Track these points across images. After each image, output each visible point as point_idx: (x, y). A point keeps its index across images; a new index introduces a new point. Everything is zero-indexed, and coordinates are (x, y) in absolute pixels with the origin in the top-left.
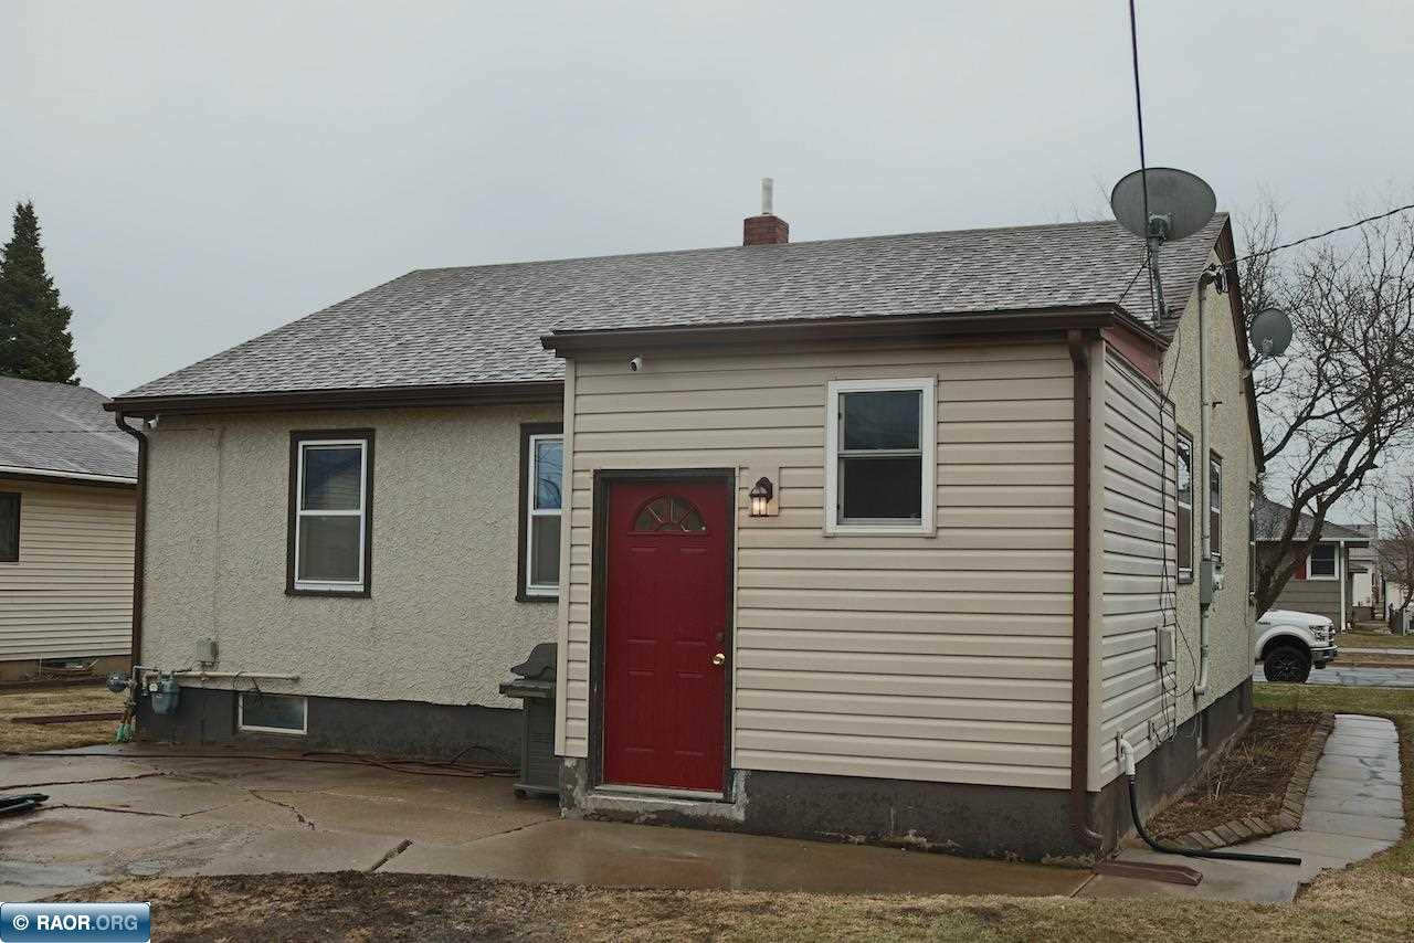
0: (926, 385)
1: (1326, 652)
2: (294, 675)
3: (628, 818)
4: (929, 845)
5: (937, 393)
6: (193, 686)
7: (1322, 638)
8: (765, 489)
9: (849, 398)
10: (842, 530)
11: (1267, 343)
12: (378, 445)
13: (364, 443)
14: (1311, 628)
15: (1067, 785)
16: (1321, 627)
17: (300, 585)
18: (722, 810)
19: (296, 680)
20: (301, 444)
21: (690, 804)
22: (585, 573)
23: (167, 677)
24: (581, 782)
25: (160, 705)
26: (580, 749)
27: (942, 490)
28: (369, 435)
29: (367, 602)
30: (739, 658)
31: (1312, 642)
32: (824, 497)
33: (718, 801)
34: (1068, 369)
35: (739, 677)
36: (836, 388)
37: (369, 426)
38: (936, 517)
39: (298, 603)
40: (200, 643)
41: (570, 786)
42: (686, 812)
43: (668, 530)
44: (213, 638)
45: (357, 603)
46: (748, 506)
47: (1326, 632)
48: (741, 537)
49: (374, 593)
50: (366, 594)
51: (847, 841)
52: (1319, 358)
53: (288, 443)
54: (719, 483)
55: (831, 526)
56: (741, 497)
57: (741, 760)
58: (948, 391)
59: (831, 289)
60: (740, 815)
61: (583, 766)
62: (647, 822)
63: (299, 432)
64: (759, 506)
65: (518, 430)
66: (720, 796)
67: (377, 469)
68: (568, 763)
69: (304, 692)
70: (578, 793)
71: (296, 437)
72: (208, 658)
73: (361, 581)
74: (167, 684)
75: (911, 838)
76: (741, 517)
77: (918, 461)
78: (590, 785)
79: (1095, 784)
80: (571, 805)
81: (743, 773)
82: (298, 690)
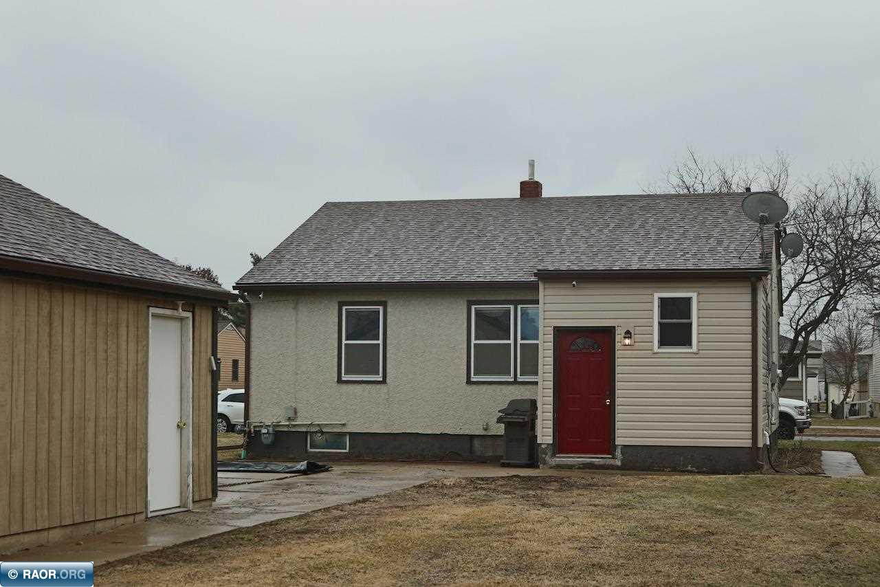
0: (693, 295)
1: (805, 423)
2: (344, 422)
3: (570, 467)
4: (696, 471)
5: (698, 299)
6: (282, 430)
7: (802, 414)
8: (628, 334)
9: (662, 300)
10: (660, 351)
11: (790, 251)
12: (389, 309)
13: (381, 309)
14: (796, 407)
15: (750, 445)
16: (801, 407)
17: (344, 377)
18: (612, 462)
19: (344, 425)
20: (344, 308)
21: (598, 460)
22: (550, 368)
23: (269, 426)
24: (549, 454)
25: (267, 440)
26: (550, 440)
27: (701, 335)
28: (384, 304)
29: (383, 386)
30: (618, 401)
31: (797, 417)
32: (653, 338)
33: (609, 458)
34: (749, 290)
35: (618, 409)
36: (657, 295)
37: (384, 299)
38: (698, 346)
39: (344, 387)
40: (287, 409)
41: (544, 456)
42: (596, 463)
43: (585, 351)
44: (294, 405)
45: (378, 386)
46: (621, 341)
47: (804, 410)
48: (618, 353)
49: (388, 381)
50: (384, 381)
51: (663, 471)
52: (808, 248)
53: (337, 307)
54: (609, 332)
55: (656, 349)
56: (618, 338)
57: (619, 441)
58: (702, 298)
59: (593, 231)
60: (619, 463)
61: (550, 447)
62: (579, 468)
63: (342, 302)
64: (627, 341)
65: (466, 303)
66: (610, 456)
67: (388, 321)
68: (543, 446)
69: (349, 430)
70: (547, 458)
71: (341, 305)
72: (291, 414)
73: (381, 375)
74: (271, 429)
75: (689, 468)
76: (618, 346)
77: (691, 324)
78: (553, 455)
79: (760, 445)
80: (545, 463)
81: (620, 447)
82: (345, 430)
